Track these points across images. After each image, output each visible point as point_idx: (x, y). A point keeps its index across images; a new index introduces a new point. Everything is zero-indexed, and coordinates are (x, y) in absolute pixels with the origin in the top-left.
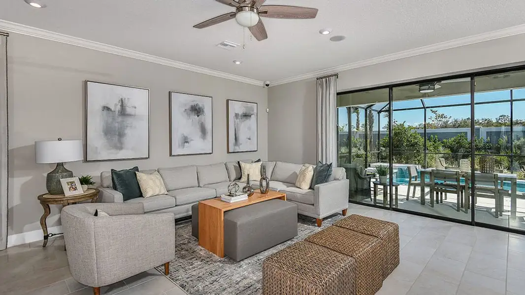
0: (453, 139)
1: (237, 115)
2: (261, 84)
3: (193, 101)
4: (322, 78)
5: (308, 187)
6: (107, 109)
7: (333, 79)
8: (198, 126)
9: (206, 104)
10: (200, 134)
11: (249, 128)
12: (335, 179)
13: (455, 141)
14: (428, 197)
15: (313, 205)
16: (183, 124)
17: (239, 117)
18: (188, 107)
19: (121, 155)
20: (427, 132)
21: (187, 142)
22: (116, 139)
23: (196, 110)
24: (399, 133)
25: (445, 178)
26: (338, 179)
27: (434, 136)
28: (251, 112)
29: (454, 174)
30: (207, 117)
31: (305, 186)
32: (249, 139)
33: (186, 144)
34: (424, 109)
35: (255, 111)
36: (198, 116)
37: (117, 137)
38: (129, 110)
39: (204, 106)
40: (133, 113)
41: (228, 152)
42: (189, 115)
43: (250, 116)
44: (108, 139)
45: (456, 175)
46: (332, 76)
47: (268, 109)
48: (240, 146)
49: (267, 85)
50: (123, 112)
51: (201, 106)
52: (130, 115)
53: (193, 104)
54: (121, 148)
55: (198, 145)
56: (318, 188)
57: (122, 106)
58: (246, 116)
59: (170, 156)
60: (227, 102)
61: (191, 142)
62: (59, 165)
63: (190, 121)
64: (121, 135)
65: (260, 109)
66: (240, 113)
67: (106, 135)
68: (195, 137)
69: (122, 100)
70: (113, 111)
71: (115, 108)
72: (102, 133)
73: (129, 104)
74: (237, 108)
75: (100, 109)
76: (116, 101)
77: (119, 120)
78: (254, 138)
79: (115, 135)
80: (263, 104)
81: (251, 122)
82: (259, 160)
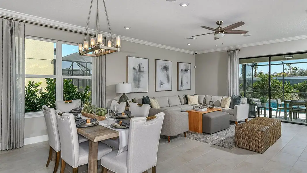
0: (301, 84)
1: (182, 70)
2: (192, 53)
3: (164, 64)
4: (231, 51)
5: (229, 107)
6: (134, 69)
7: (237, 51)
8: (166, 76)
9: (169, 64)
10: (167, 80)
11: (187, 77)
12: (242, 103)
13: (302, 85)
14: (288, 116)
15: (234, 115)
16: (161, 76)
17: (183, 71)
18: (163, 67)
19: (139, 90)
20: (284, 79)
21: (162, 84)
22: (137, 82)
23: (166, 68)
24: (265, 79)
25: (298, 105)
26: (244, 103)
27: (287, 82)
28: (188, 69)
29: (304, 103)
30: (170, 72)
31: (227, 107)
32: (187, 83)
33: (162, 85)
34: (282, 65)
35: (190, 68)
36: (166, 71)
37: (138, 82)
38: (142, 69)
39: (168, 66)
40: (143, 71)
41: (178, 90)
42: (163, 71)
43: (188, 71)
44: (135, 83)
45: (305, 103)
46: (237, 50)
47: (195, 67)
48: (184, 87)
49: (196, 54)
50: (140, 71)
51: (167, 66)
52: (142, 71)
53: (164, 65)
54: (139, 87)
55: (166, 86)
56: (237, 107)
57: (139, 67)
58: (186, 70)
59: (155, 91)
60: (178, 63)
61: (163, 85)
62: (124, 94)
63: (163, 73)
64: (139, 81)
65: (192, 67)
66: (183, 69)
67: (134, 81)
68: (165, 81)
69: (139, 65)
70: (136, 70)
71: (137, 68)
72: (133, 80)
73: (141, 66)
74: (182, 66)
75: (132, 69)
76: (137, 65)
77: (138, 74)
78: (189, 83)
79: (137, 81)
80: (193, 63)
81: (188, 74)
82: (195, 95)
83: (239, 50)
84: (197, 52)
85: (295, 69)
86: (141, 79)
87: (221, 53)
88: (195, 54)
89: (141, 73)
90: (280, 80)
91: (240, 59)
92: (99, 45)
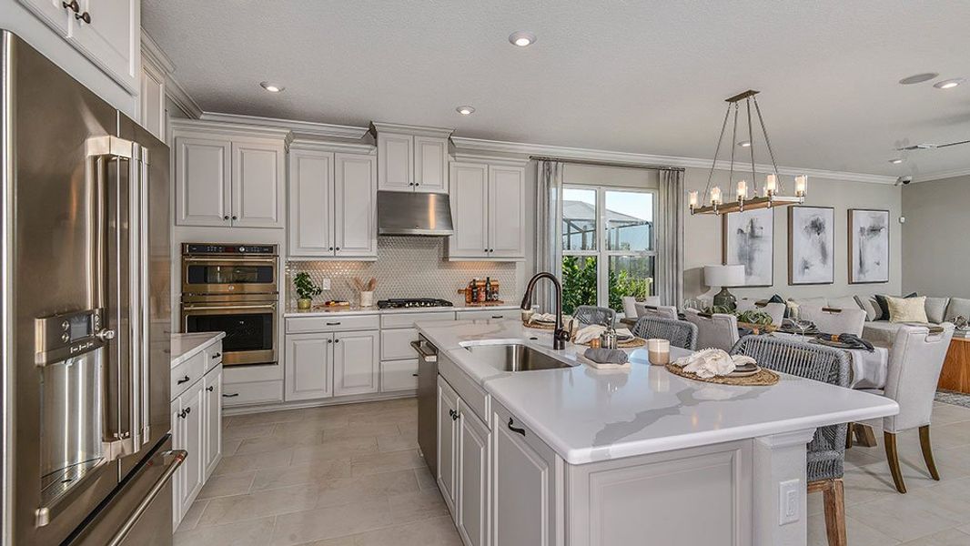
1: (862, 230)
2: (895, 180)
3: (813, 216)
6: (741, 231)
8: (818, 247)
9: (826, 217)
10: (820, 257)
11: (878, 248)
16: (805, 245)
17: (866, 233)
18: (809, 224)
19: (754, 280)
21: (807, 268)
23: (817, 227)
28: (881, 225)
30: (828, 235)
32: (878, 264)
33: (806, 270)
35: (886, 222)
36: (819, 234)
37: (748, 261)
38: (758, 232)
39: (824, 221)
40: (760, 234)
41: (850, 282)
42: (809, 233)
43: (880, 230)
47: (903, 219)
48: (867, 274)
49: (906, 182)
50: (753, 235)
51: (821, 221)
52: (757, 237)
53: (813, 219)
54: (751, 273)
55: (819, 272)
57: (752, 227)
58: (875, 230)
59: (789, 284)
60: (849, 212)
61: (811, 268)
62: (724, 288)
63: (810, 240)
64: (751, 259)
65: (893, 220)
66: (867, 227)
67: (740, 259)
68: (816, 261)
69: (752, 222)
70: (745, 234)
71: (747, 230)
72: (737, 258)
73: (757, 225)
74: (862, 220)
75: (736, 232)
76: (747, 222)
77: (750, 243)
78: (884, 263)
79: (747, 258)
80: (896, 211)
81: (881, 239)
82: (914, 295)
84: (909, 178)
86: (756, 255)
88: (902, 183)
89: (757, 241)
92: (770, 195)
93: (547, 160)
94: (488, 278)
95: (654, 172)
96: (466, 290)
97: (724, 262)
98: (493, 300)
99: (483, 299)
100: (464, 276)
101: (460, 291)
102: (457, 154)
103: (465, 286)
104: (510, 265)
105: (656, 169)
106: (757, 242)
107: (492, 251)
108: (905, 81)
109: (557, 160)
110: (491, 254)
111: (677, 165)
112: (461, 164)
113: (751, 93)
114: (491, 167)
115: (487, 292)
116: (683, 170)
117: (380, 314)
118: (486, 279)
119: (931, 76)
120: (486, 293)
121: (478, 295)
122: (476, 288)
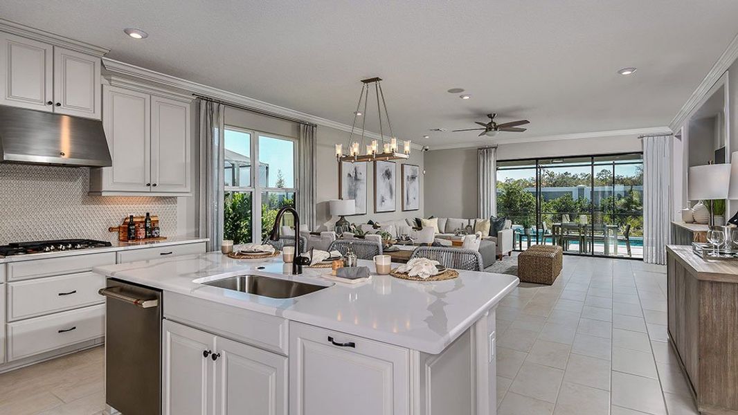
1: (408, 177)
2: (421, 148)
3: (386, 167)
4: (483, 149)
5: (488, 234)
6: (349, 175)
7: (493, 150)
8: (389, 187)
9: (392, 168)
10: (389, 194)
11: (415, 189)
16: (382, 186)
17: (409, 179)
18: (384, 172)
19: (359, 210)
21: (383, 201)
23: (388, 174)
28: (416, 175)
30: (393, 180)
32: (415, 198)
33: (383, 203)
35: (418, 173)
36: (389, 179)
37: (353, 197)
38: (359, 176)
39: (391, 170)
40: (360, 178)
41: (403, 211)
42: (384, 178)
43: (415, 178)
46: (493, 148)
47: (425, 171)
48: (410, 205)
49: (426, 150)
50: (356, 179)
52: (359, 180)
53: (386, 169)
55: (389, 204)
56: (501, 233)
57: (356, 173)
58: (413, 178)
59: (375, 212)
60: (403, 166)
61: (385, 201)
62: (342, 217)
63: (385, 183)
64: (355, 195)
65: (420, 171)
66: (410, 175)
67: (350, 195)
68: (387, 197)
69: (355, 169)
70: (352, 177)
71: (353, 175)
72: (348, 194)
73: (358, 172)
74: (408, 171)
75: (347, 175)
76: (353, 169)
77: (354, 184)
78: (417, 198)
79: (353, 195)
80: (422, 166)
81: (416, 183)
82: (432, 217)
83: (496, 148)
84: (428, 148)
85: (552, 175)
86: (358, 193)
87: (468, 151)
88: (424, 150)
90: (533, 193)
91: (497, 161)
92: (393, 152)
93: (209, 100)
94: (148, 214)
95: (296, 124)
96: (119, 227)
97: (340, 198)
98: (153, 237)
99: (143, 236)
100: (117, 213)
101: (111, 229)
102: (113, 78)
103: (117, 223)
104: (171, 200)
105: (298, 123)
106: (359, 183)
107: (155, 185)
108: (450, 91)
109: (219, 102)
110: (153, 189)
111: (313, 122)
112: (117, 89)
113: (377, 79)
114: (153, 97)
115: (146, 229)
116: (316, 126)
117: (6, 263)
118: (145, 215)
119: (462, 90)
120: (146, 231)
121: (136, 231)
122: (134, 225)
